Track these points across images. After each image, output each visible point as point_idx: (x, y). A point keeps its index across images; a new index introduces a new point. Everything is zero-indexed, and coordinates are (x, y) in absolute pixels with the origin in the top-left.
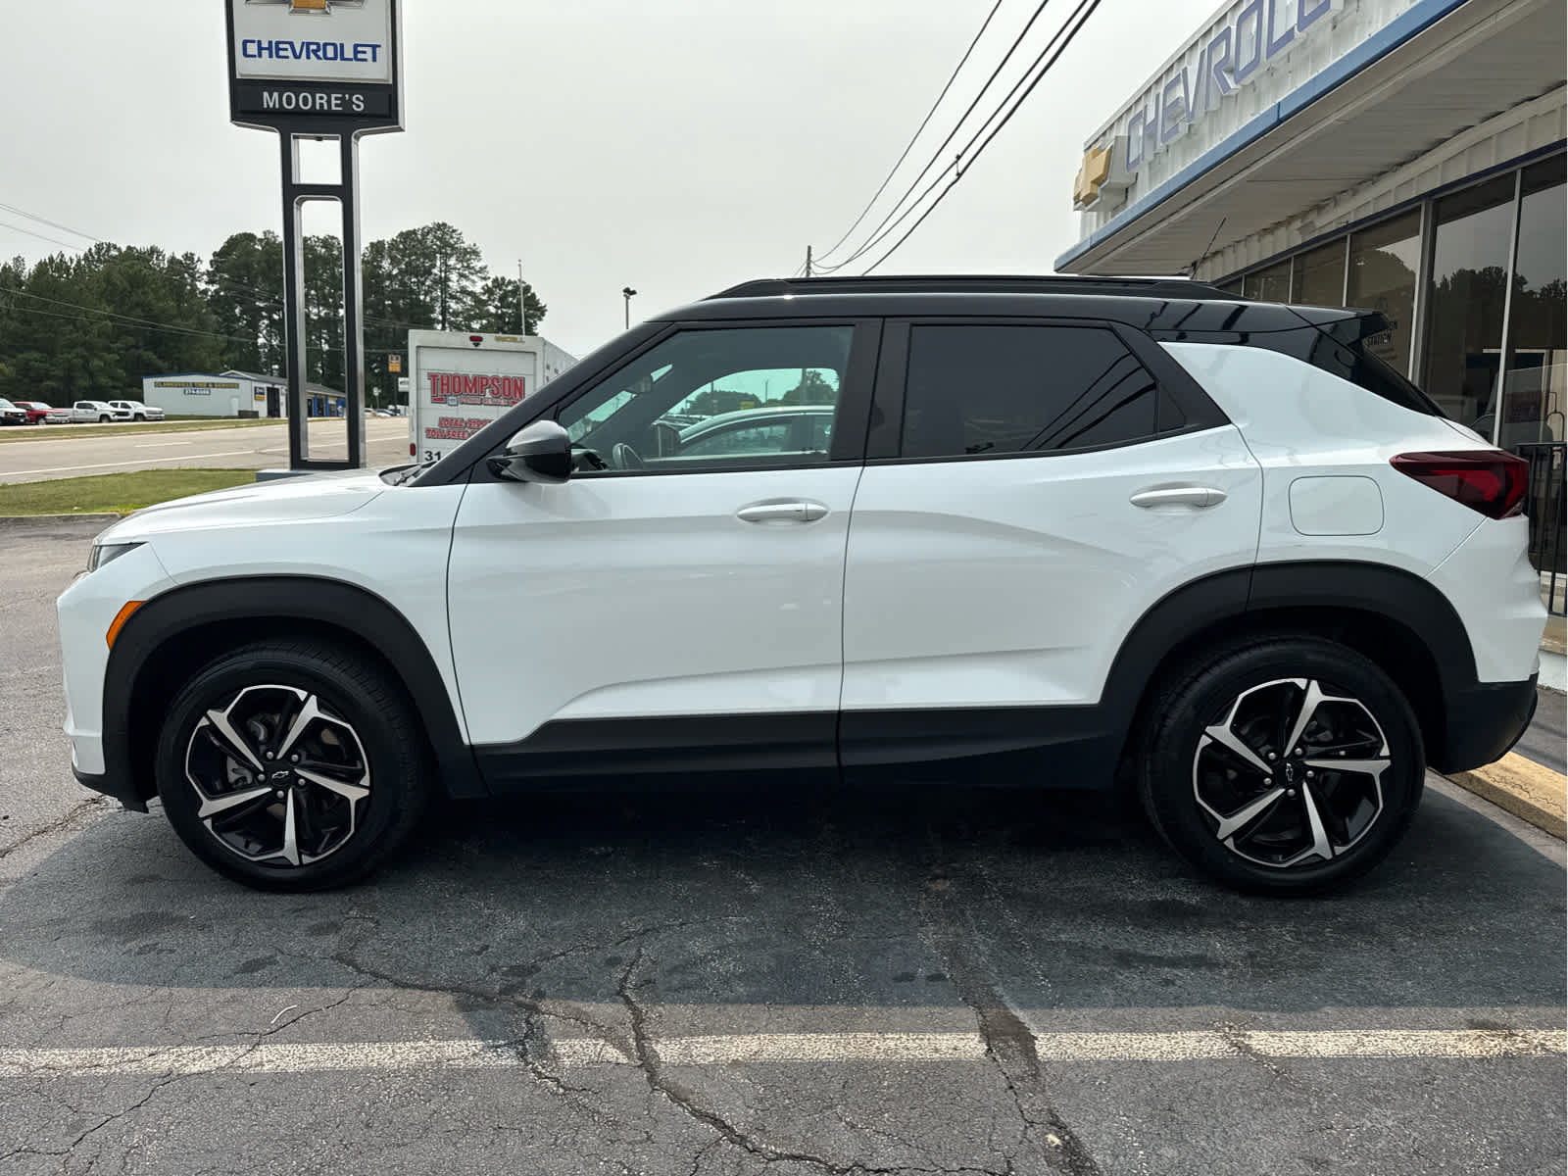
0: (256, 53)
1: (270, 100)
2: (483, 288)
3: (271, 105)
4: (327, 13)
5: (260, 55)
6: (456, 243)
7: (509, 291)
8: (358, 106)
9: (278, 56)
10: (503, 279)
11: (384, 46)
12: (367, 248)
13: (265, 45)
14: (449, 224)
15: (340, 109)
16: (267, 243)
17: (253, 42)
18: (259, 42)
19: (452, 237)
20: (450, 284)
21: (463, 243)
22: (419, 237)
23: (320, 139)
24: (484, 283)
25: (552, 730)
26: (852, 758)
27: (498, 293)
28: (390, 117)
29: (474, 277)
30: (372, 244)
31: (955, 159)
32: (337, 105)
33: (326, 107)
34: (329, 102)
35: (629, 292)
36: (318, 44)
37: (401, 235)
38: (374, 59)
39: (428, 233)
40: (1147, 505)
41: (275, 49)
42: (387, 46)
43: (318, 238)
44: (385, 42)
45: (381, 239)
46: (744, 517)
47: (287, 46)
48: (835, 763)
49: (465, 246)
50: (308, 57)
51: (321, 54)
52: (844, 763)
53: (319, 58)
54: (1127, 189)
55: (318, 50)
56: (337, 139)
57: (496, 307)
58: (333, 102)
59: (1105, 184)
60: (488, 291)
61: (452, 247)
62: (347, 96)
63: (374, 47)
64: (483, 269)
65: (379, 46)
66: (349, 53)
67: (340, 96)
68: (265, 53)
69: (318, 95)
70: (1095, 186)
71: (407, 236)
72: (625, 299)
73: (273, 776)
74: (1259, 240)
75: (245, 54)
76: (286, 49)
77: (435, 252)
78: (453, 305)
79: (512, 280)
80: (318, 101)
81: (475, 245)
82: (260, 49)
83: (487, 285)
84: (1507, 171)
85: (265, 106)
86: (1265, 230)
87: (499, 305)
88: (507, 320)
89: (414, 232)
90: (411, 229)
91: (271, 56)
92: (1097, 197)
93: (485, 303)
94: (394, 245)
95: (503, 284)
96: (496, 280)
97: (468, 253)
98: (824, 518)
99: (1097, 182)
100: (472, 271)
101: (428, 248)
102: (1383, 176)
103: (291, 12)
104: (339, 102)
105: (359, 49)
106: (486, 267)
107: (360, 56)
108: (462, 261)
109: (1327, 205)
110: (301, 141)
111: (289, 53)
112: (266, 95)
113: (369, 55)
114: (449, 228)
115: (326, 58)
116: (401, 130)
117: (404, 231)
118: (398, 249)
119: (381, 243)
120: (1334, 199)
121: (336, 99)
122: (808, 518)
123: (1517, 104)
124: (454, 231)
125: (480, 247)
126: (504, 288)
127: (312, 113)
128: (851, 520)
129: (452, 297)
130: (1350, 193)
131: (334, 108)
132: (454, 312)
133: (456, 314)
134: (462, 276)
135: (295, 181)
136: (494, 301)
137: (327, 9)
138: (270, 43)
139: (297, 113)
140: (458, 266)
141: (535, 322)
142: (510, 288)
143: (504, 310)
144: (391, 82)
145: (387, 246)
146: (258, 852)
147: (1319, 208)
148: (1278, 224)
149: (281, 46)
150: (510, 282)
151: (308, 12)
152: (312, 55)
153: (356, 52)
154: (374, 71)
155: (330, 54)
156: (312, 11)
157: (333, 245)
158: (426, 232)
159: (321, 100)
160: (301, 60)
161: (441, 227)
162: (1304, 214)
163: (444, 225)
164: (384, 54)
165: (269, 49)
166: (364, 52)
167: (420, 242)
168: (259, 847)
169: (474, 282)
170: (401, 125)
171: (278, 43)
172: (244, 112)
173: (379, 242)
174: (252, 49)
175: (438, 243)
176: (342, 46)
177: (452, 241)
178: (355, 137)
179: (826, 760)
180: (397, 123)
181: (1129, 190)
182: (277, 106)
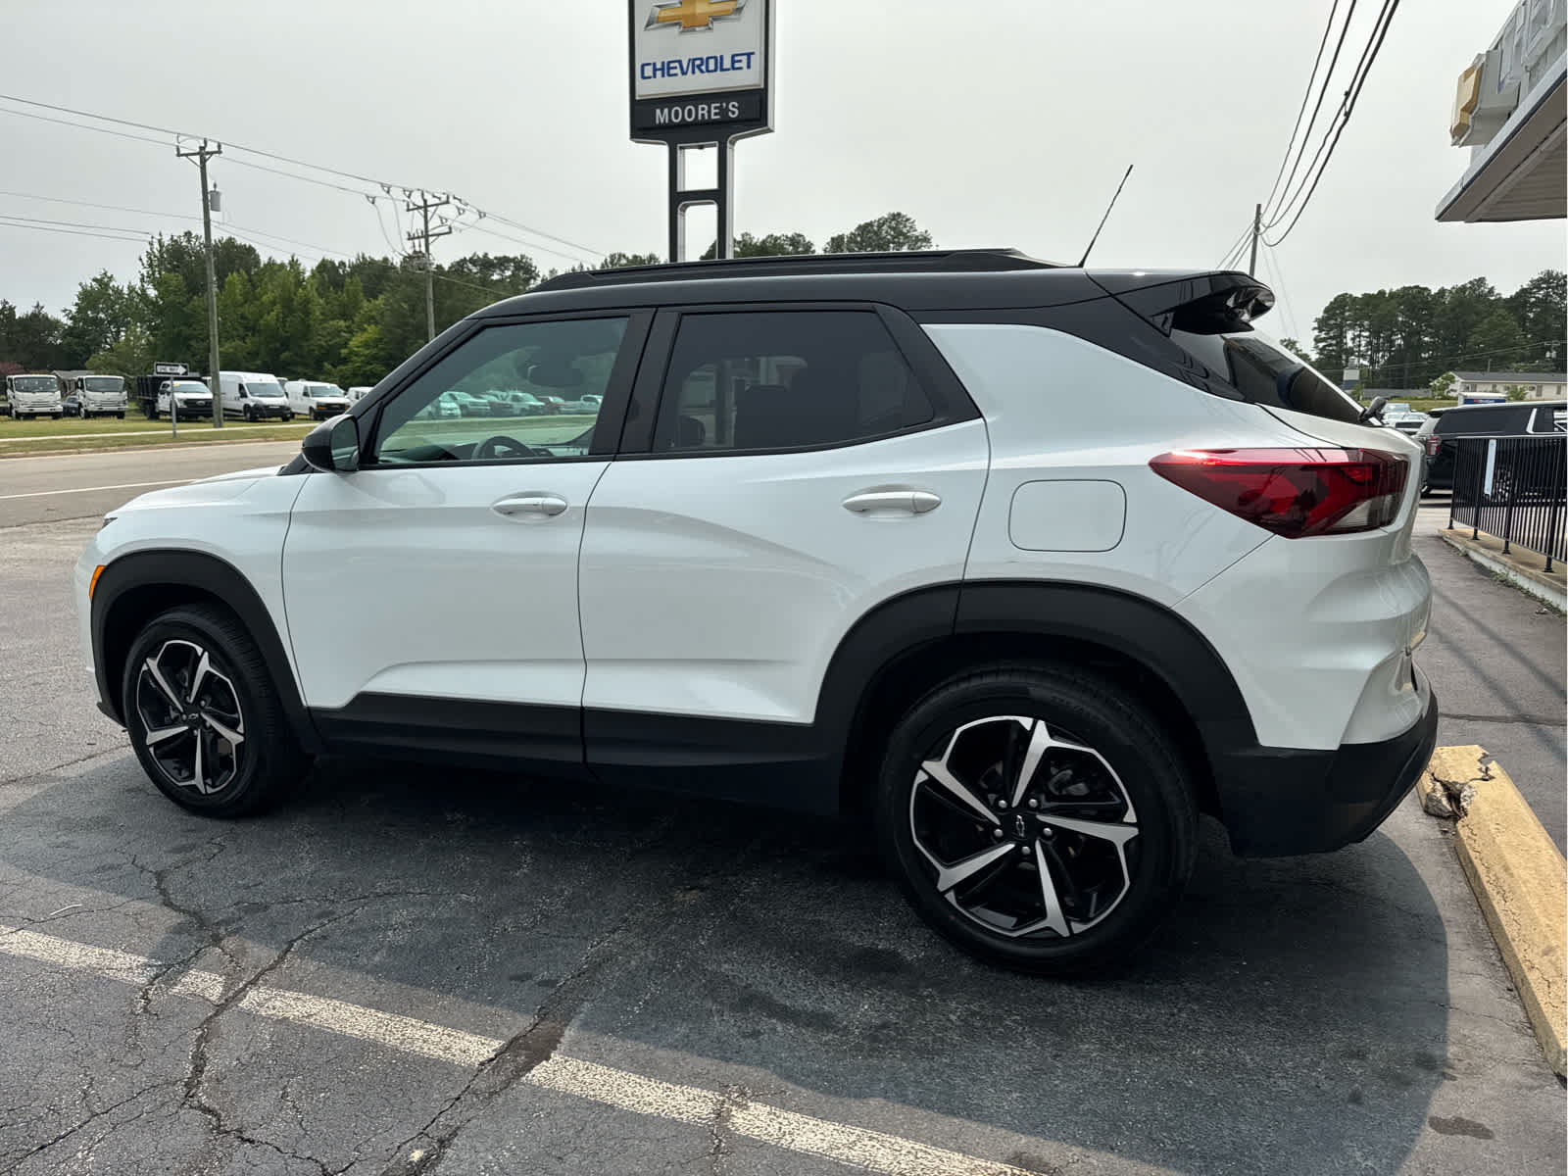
0: (651, 74)
1: (661, 116)
3: (662, 121)
4: (710, 29)
5: (655, 76)
6: (909, 232)
8: (733, 113)
9: (669, 75)
11: (757, 53)
12: (828, 243)
13: (659, 66)
14: (903, 213)
15: (718, 117)
16: (744, 245)
17: (648, 64)
18: (654, 64)
19: (905, 227)
21: (915, 230)
22: (875, 228)
23: (701, 147)
25: (364, 700)
26: (596, 756)
28: (758, 120)
30: (833, 239)
31: (1343, 97)
32: (716, 114)
33: (706, 118)
34: (709, 112)
36: (701, 59)
37: (860, 227)
38: (749, 67)
39: (883, 224)
40: (863, 509)
41: (666, 69)
42: (760, 53)
43: (787, 237)
44: (757, 47)
45: (840, 234)
46: (500, 510)
47: (677, 64)
48: (581, 760)
49: (916, 233)
50: (693, 72)
51: (703, 68)
52: (590, 760)
53: (702, 71)
55: (702, 64)
56: (714, 145)
58: (713, 111)
61: (904, 235)
62: (724, 105)
63: (749, 55)
65: (753, 53)
66: (727, 64)
67: (718, 105)
68: (659, 73)
69: (700, 107)
71: (864, 229)
75: (643, 77)
76: (676, 68)
77: (889, 242)
80: (700, 112)
81: (926, 232)
82: (655, 70)
85: (657, 122)
89: (870, 224)
90: (868, 221)
91: (663, 76)
94: (852, 238)
98: (565, 513)
101: (881, 239)
103: (682, 32)
104: (717, 111)
105: (737, 58)
107: (737, 65)
110: (687, 151)
111: (678, 71)
112: (658, 111)
113: (744, 64)
114: (904, 216)
115: (708, 71)
116: (771, 131)
117: (862, 223)
118: (856, 242)
119: (841, 237)
121: (716, 108)
122: (553, 512)
124: (908, 220)
125: (932, 234)
127: (696, 124)
128: (587, 515)
131: (713, 117)
135: (680, 189)
137: (710, 26)
138: (663, 63)
139: (684, 125)
144: (762, 86)
145: (846, 240)
146: (180, 778)
149: (672, 65)
151: (694, 31)
152: (696, 70)
153: (733, 62)
154: (745, 78)
155: (712, 66)
156: (697, 29)
157: (799, 242)
158: (881, 223)
159: (702, 111)
160: (686, 76)
161: (896, 217)
163: (899, 214)
164: (757, 61)
165: (662, 69)
166: (740, 61)
167: (876, 233)
168: (181, 775)
170: (770, 125)
171: (669, 62)
172: (640, 129)
173: (839, 236)
174: (649, 71)
175: (892, 233)
176: (722, 57)
177: (905, 231)
178: (730, 142)
179: (573, 755)
180: (766, 125)
182: (667, 121)
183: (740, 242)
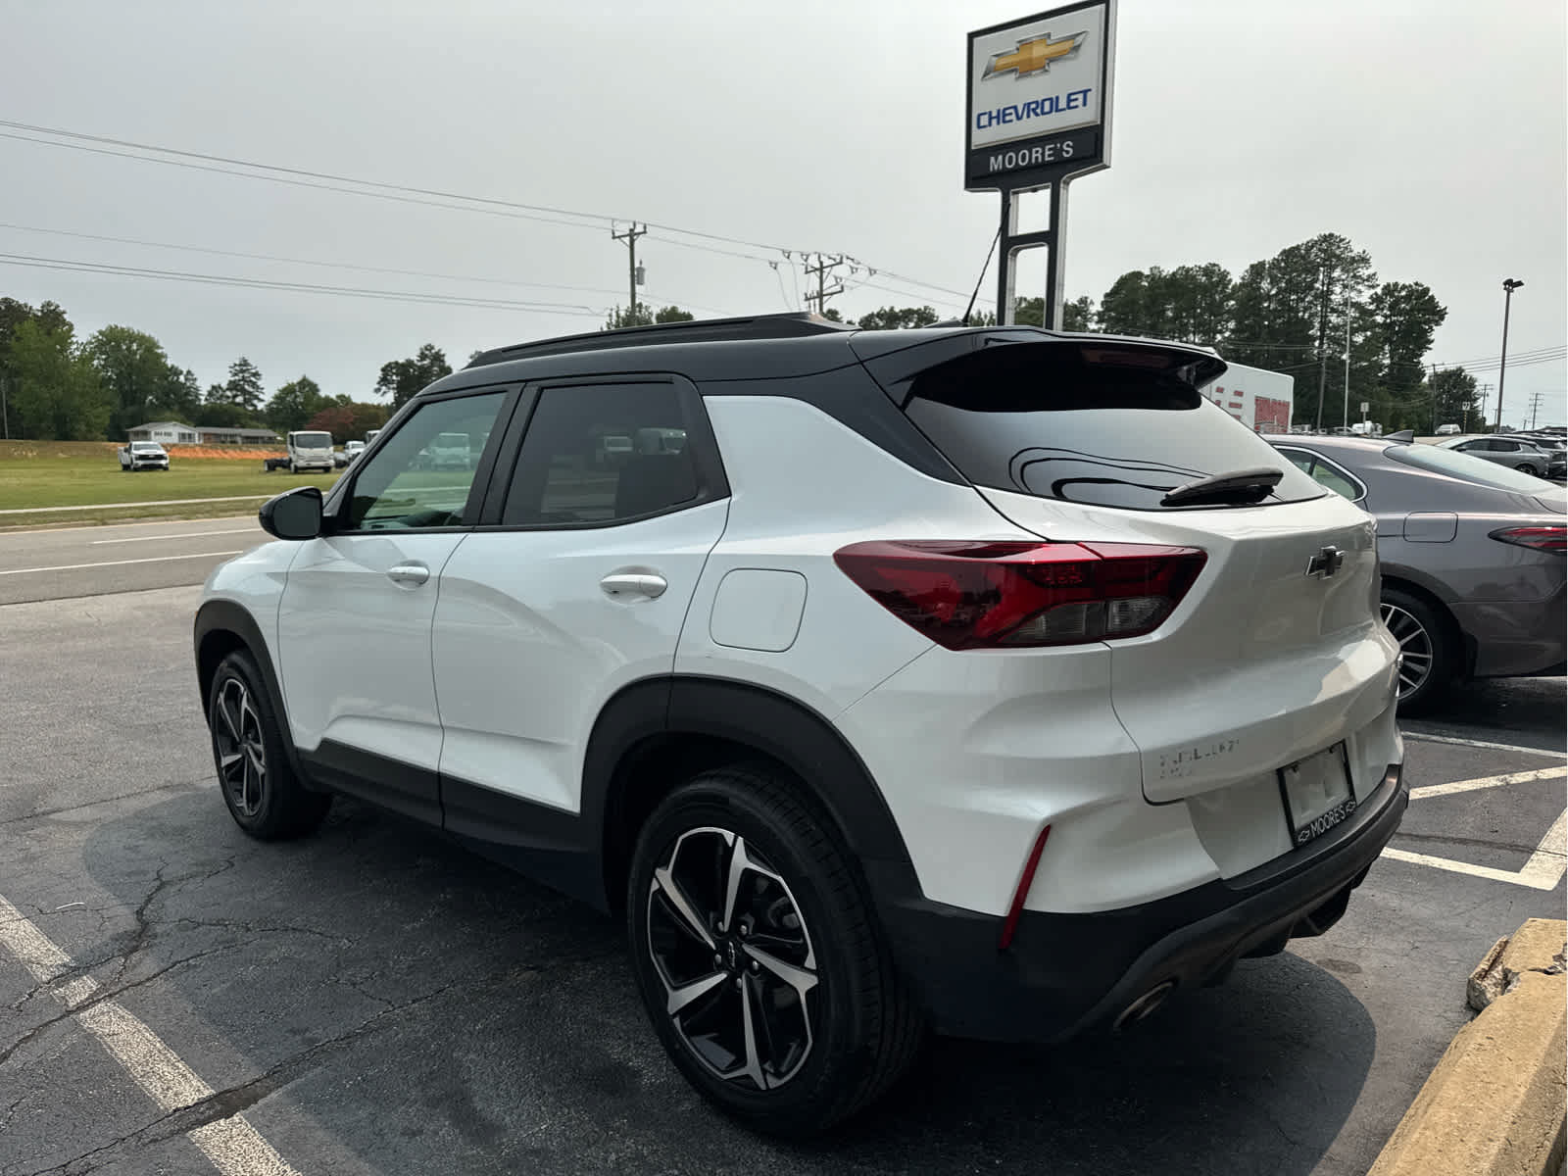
0: (987, 123)
1: (995, 164)
2: (1371, 297)
3: (996, 168)
4: (1046, 71)
5: (990, 124)
6: (1342, 253)
7: (1402, 297)
8: (1068, 152)
9: (1004, 122)
10: (1396, 284)
11: (1094, 90)
12: (1247, 271)
13: (994, 114)
14: (1337, 234)
15: (1052, 158)
16: (1152, 280)
17: (985, 114)
18: (990, 113)
19: (1339, 247)
20: (1333, 297)
21: (1351, 251)
22: (1303, 251)
23: (1035, 190)
24: (1372, 291)
27: (1389, 300)
28: (1094, 157)
29: (1360, 287)
30: (1252, 266)
32: (1049, 156)
33: (1040, 160)
34: (1043, 154)
35: (1510, 285)
36: (1037, 102)
37: (1284, 252)
38: (1085, 104)
39: (1312, 247)
41: (1001, 117)
42: (1097, 91)
43: (1200, 267)
44: (1094, 85)
45: (1261, 260)
47: (1012, 111)
49: (1353, 254)
50: (1028, 116)
51: (1039, 111)
53: (1037, 115)
55: (1037, 107)
56: (1046, 187)
57: (1386, 316)
58: (1047, 153)
60: (1377, 299)
61: (1338, 257)
62: (1059, 145)
63: (1085, 92)
64: (1370, 277)
65: (1090, 90)
66: (1063, 104)
67: (1052, 146)
68: (994, 121)
69: (1034, 150)
71: (1289, 254)
72: (1506, 292)
75: (979, 127)
76: (1011, 114)
77: (1319, 265)
78: (1334, 319)
79: (1407, 284)
80: (1034, 155)
81: (1364, 252)
82: (991, 118)
83: (1376, 294)
85: (991, 169)
87: (1388, 313)
88: (1397, 329)
89: (1298, 248)
90: (1294, 245)
91: (998, 123)
93: (1372, 313)
94: (1275, 264)
95: (1395, 290)
96: (1387, 288)
97: (1356, 261)
100: (1359, 281)
101: (1310, 262)
103: (1017, 79)
104: (1051, 152)
105: (1073, 97)
106: (1374, 275)
107: (1072, 104)
108: (1348, 272)
110: (1021, 195)
111: (1013, 117)
112: (992, 159)
113: (1080, 102)
114: (1336, 237)
115: (1043, 113)
116: (1105, 167)
117: (1287, 248)
118: (1280, 268)
119: (1262, 264)
121: (1050, 149)
124: (1342, 240)
125: (1371, 253)
126: (1396, 294)
127: (1030, 168)
129: (1333, 311)
131: (1047, 159)
132: (1334, 326)
133: (1336, 328)
134: (1345, 287)
135: (1011, 234)
136: (1383, 309)
137: (1047, 68)
138: (999, 111)
139: (1018, 170)
140: (1343, 277)
141: (1431, 328)
142: (1403, 293)
143: (1393, 318)
144: (1099, 123)
145: (1267, 266)
149: (1008, 112)
150: (1404, 287)
151: (1030, 75)
152: (1032, 114)
153: (1069, 101)
154: (1081, 116)
155: (1047, 108)
156: (1034, 73)
157: (1213, 272)
158: (1309, 247)
159: (1037, 154)
160: (1021, 121)
161: (1328, 238)
163: (1331, 235)
164: (1093, 98)
165: (998, 117)
166: (1076, 99)
167: (1303, 257)
169: (1360, 292)
170: (1106, 161)
171: (1005, 109)
172: (974, 179)
173: (1259, 263)
174: (984, 120)
175: (1323, 255)
176: (1057, 98)
177: (1338, 252)
178: (1064, 182)
180: (1102, 161)
182: (1001, 167)
183: (1148, 276)
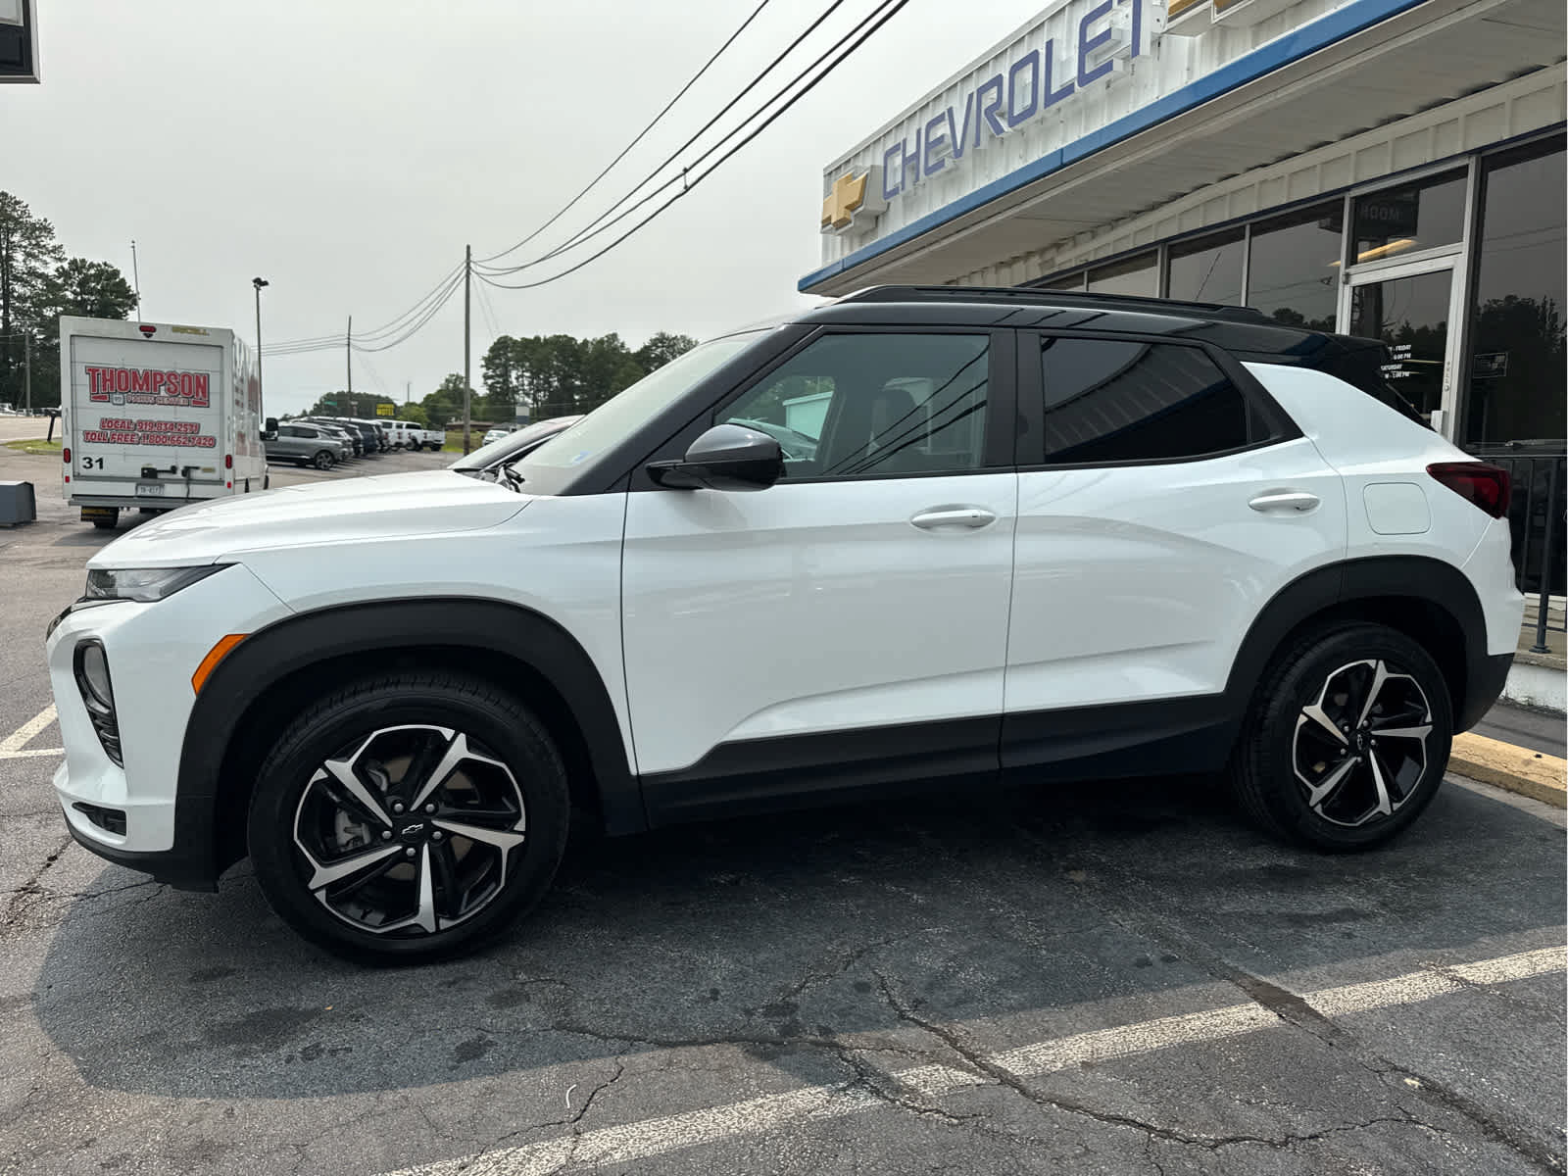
2: (57, 270)
6: (20, 217)
7: (91, 275)
10: (83, 261)
14: (10, 194)
19: (14, 210)
20: (15, 264)
21: (29, 217)
24: (59, 264)
25: (724, 753)
26: (1012, 760)
27: (77, 277)
28: (21, 64)
29: (45, 258)
35: (259, 283)
40: (1261, 508)
46: (918, 524)
48: (996, 766)
49: (32, 220)
52: (1005, 765)
54: (877, 218)
57: (74, 292)
59: (861, 209)
60: (61, 273)
61: (16, 221)
64: (56, 249)
70: (848, 211)
72: (255, 289)
73: (404, 832)
74: (996, 272)
78: (19, 288)
79: (95, 262)
81: (45, 220)
83: (62, 267)
84: (1238, 225)
86: (1002, 263)
87: (78, 290)
88: (89, 308)
92: (850, 222)
93: (60, 288)
95: (84, 267)
96: (74, 262)
97: (37, 229)
98: (991, 524)
99: (851, 208)
100: (44, 251)
102: (1120, 222)
106: (61, 247)
108: (28, 238)
109: (1066, 244)
114: (11, 198)
116: (36, 82)
120: (1074, 239)
122: (976, 524)
123: (1251, 169)
124: (17, 203)
125: (52, 222)
126: (85, 271)
128: (1017, 526)
129: (17, 279)
130: (1089, 235)
132: (19, 296)
133: (22, 298)
134: (29, 255)
136: (71, 285)
140: (24, 244)
141: (125, 312)
142: (92, 272)
143: (86, 297)
144: (21, 24)
146: (382, 923)
147: (1058, 246)
148: (1016, 259)
150: (92, 265)
162: (1042, 251)
168: (380, 917)
169: (46, 263)
170: (36, 75)
177: (15, 214)
179: (986, 764)
180: (32, 74)
181: (880, 219)
